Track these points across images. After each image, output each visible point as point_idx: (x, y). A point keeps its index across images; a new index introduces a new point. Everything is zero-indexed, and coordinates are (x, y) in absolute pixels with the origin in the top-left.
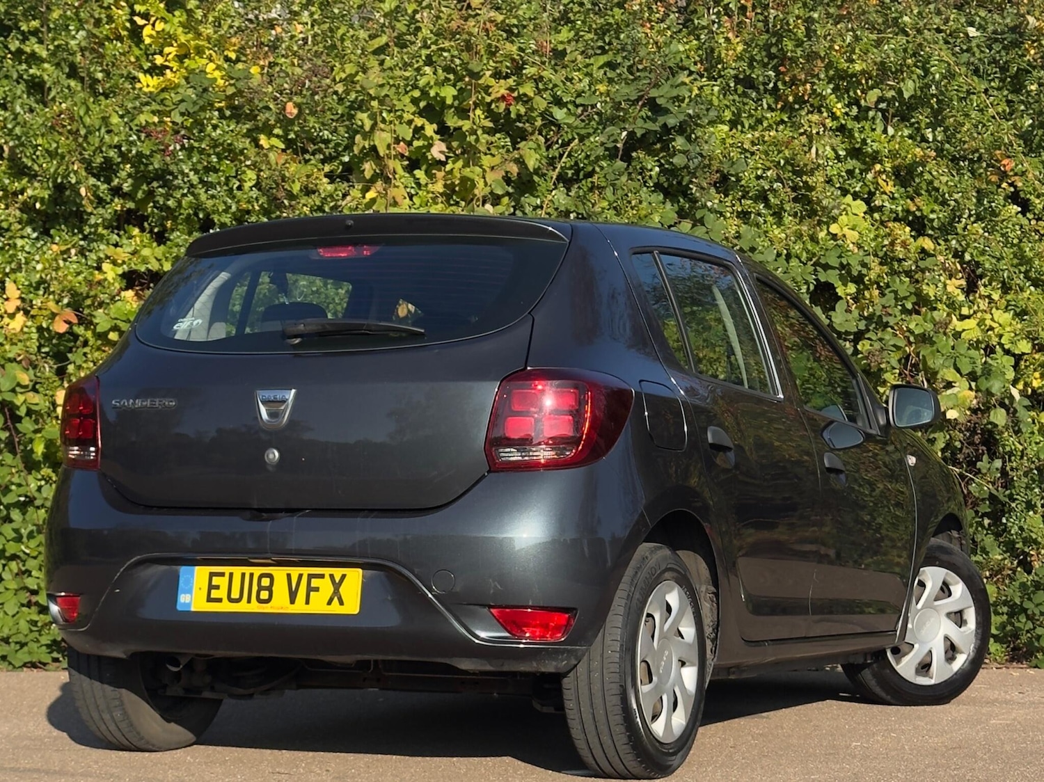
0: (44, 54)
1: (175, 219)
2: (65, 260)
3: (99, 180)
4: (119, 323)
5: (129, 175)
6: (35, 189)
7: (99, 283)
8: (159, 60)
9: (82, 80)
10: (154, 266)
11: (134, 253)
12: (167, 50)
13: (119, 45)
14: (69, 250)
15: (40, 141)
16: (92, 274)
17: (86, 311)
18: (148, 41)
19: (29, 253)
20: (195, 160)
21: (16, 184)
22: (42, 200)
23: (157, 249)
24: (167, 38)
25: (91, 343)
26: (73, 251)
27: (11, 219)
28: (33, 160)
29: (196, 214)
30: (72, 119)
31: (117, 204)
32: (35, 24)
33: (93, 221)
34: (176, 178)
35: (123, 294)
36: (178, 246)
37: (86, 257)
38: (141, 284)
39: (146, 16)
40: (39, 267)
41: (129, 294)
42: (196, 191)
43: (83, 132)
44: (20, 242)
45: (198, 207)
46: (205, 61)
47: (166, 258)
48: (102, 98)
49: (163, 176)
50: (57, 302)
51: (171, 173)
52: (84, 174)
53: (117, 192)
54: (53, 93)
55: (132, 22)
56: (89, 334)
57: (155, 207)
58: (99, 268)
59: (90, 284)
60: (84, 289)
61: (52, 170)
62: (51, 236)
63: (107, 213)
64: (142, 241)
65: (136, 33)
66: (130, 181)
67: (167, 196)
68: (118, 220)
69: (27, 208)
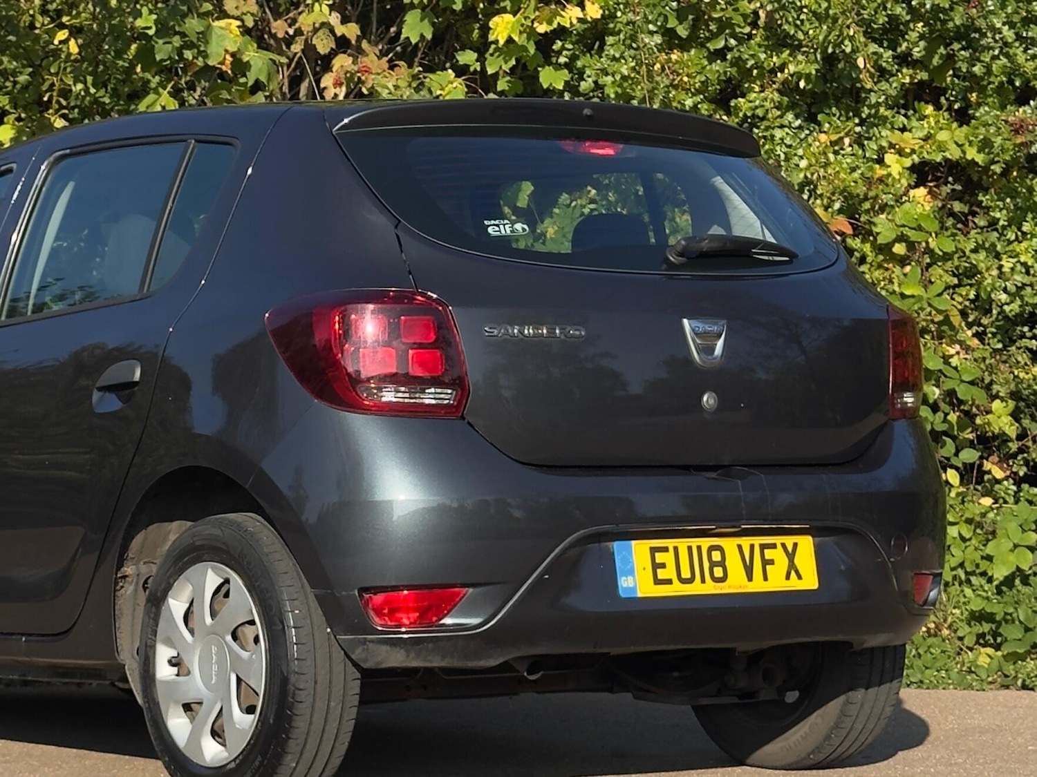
1: (982, 90)
2: (836, 153)
3: (881, 46)
4: (906, 231)
5: (922, 37)
6: (799, 63)
7: (881, 180)
10: (954, 153)
11: (926, 139)
14: (841, 139)
16: (871, 169)
17: (864, 218)
19: (789, 147)
20: (1009, 10)
21: (775, 59)
22: (808, 77)
23: (957, 132)
25: (869, 259)
26: (847, 141)
27: (768, 105)
28: (796, 26)
29: (1011, 82)
31: (906, 76)
33: (873, 99)
34: (984, 35)
35: (912, 193)
36: (986, 125)
37: (862, 146)
38: (936, 179)
40: (803, 163)
41: (921, 192)
42: (1011, 52)
44: (778, 134)
45: (1013, 72)
47: (971, 143)
49: (967, 34)
50: (826, 208)
51: (978, 30)
52: (862, 39)
53: (904, 60)
56: (867, 248)
57: (954, 75)
58: (880, 161)
59: (869, 182)
60: (861, 190)
61: (821, 38)
62: (819, 124)
63: (891, 88)
64: (937, 122)
66: (922, 44)
67: (972, 61)
68: (905, 97)
69: (788, 89)
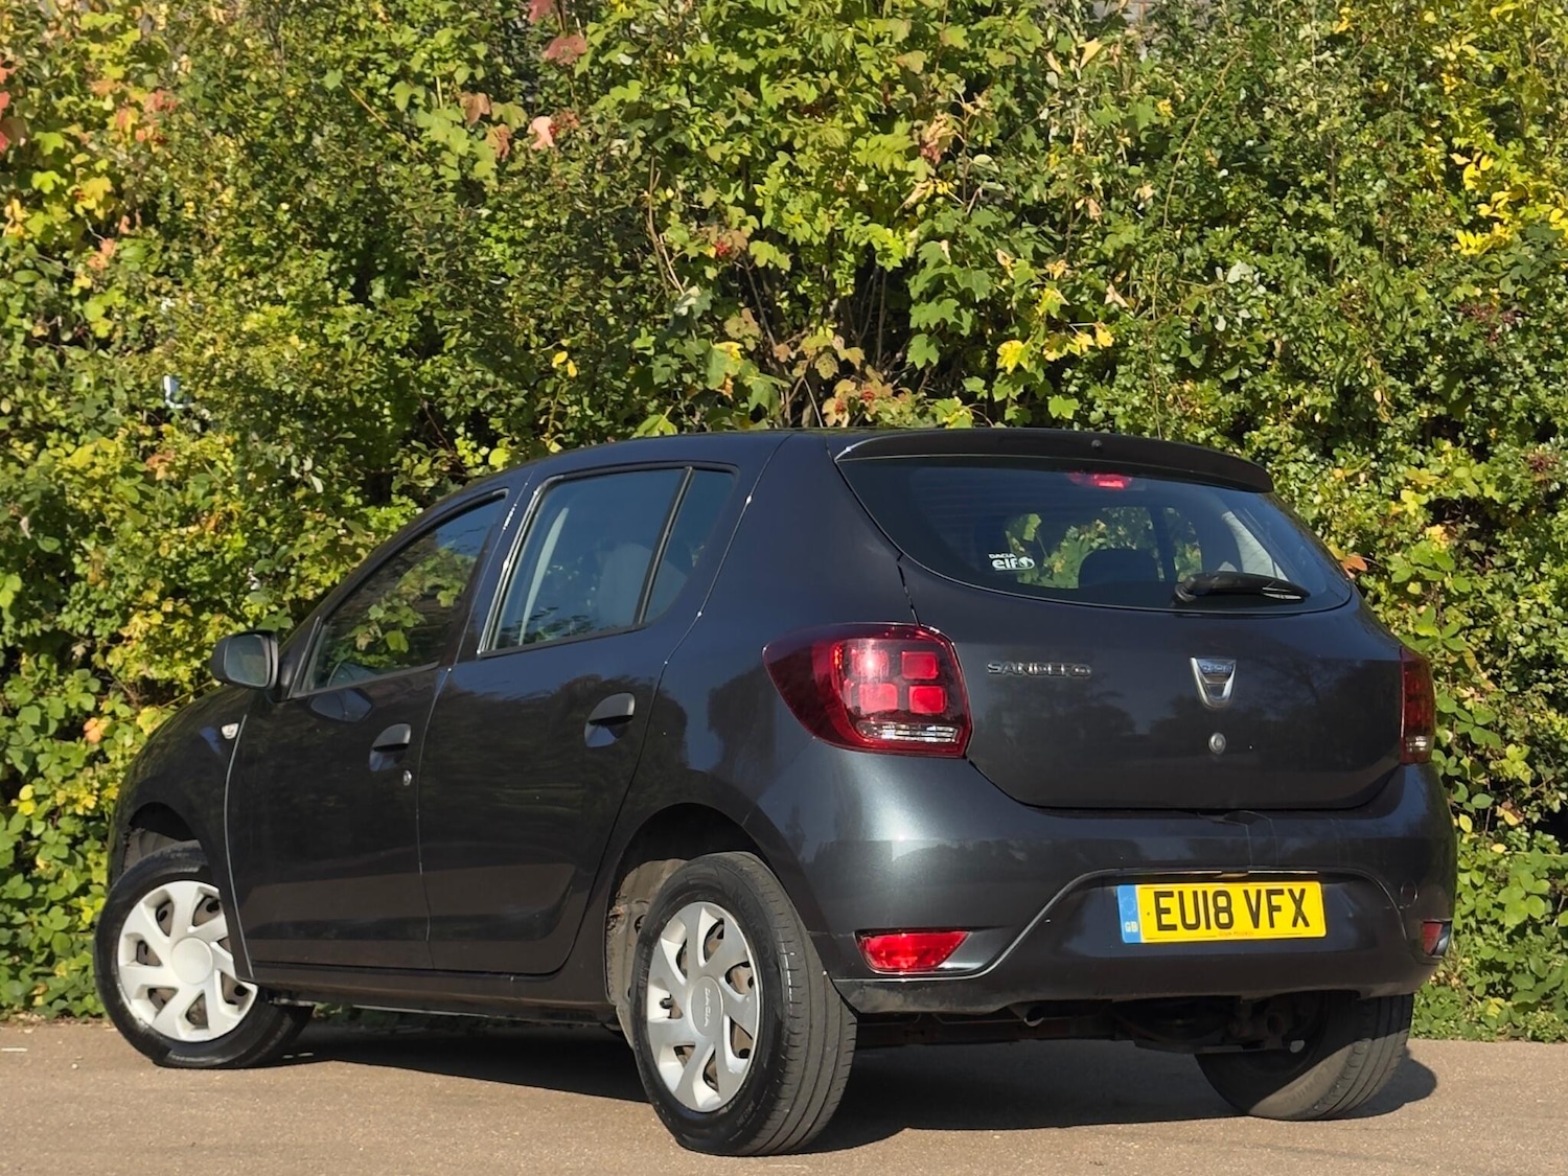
0: (1331, 215)
1: (1501, 426)
2: (1351, 489)
3: (1399, 379)
4: (1421, 570)
5: (1440, 370)
6: (1314, 395)
7: (1397, 517)
8: (1484, 210)
9: (1380, 246)
10: (1471, 491)
11: (1443, 475)
12: (1496, 196)
13: (1430, 194)
14: (1357, 474)
15: (1322, 332)
16: (1387, 506)
17: (1378, 556)
18: (1469, 185)
19: (1304, 481)
20: (1531, 344)
21: (1290, 391)
22: (1323, 410)
23: (1475, 469)
24: (1497, 180)
25: (1383, 599)
26: (1362, 476)
27: (1282, 438)
28: (1312, 357)
29: (1531, 418)
30: (1365, 299)
31: (1424, 411)
32: (1320, 176)
33: (1390, 433)
34: (1504, 369)
35: (1428, 531)
36: (1505, 462)
37: (1378, 483)
38: (1453, 517)
39: (1467, 152)
40: (1318, 499)
41: (1438, 530)
42: (1532, 387)
43: (1379, 316)
44: (1292, 468)
45: (1533, 408)
46: (1548, 208)
47: (1489, 480)
48: (1405, 268)
49: (1487, 369)
50: (1340, 546)
51: (1498, 364)
52: (1380, 372)
53: (1422, 394)
54: (1340, 267)
55: (1448, 161)
56: (1382, 587)
57: (1473, 411)
58: (1396, 498)
59: (1384, 519)
60: (1376, 527)
61: (1337, 370)
62: (1334, 458)
63: (1409, 422)
64: (1455, 458)
65: (1453, 177)
66: (1441, 377)
67: (1491, 398)
68: (1422, 432)
69: (1303, 422)
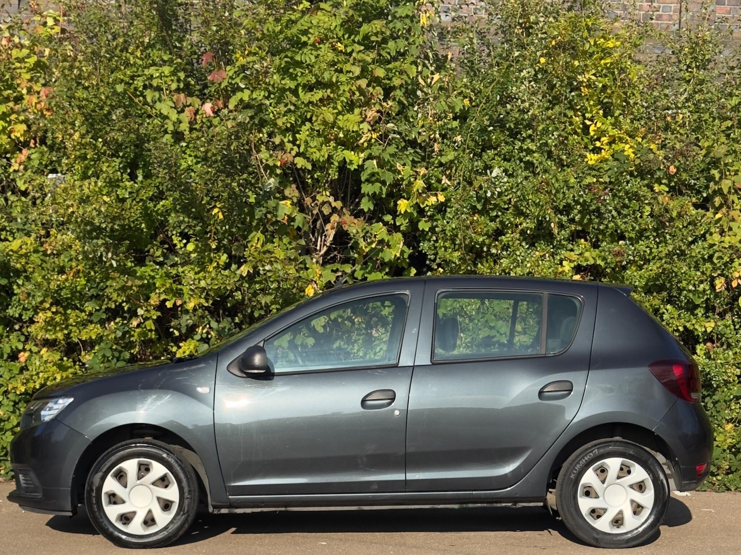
0: (534, 148)
1: (604, 234)
2: (542, 260)
3: (562, 215)
5: (579, 212)
6: (528, 222)
7: (561, 272)
8: (598, 144)
9: (555, 160)
10: (591, 262)
11: (581, 255)
12: (602, 139)
13: (576, 137)
14: (545, 255)
15: (530, 197)
16: (557, 268)
18: (592, 133)
19: (523, 257)
21: (518, 220)
22: (531, 229)
23: (593, 252)
24: (602, 133)
26: (547, 255)
27: (514, 239)
28: (527, 208)
29: (616, 231)
30: (548, 184)
31: (572, 228)
32: (530, 132)
33: (558, 238)
35: (574, 277)
36: (605, 250)
37: (553, 258)
38: (584, 271)
39: (591, 120)
40: (529, 265)
43: (554, 192)
46: (624, 144)
47: (599, 257)
48: (566, 168)
52: (554, 214)
53: (572, 221)
54: (538, 170)
55: (584, 124)
58: (561, 264)
61: (537, 213)
62: (536, 247)
63: (565, 233)
64: (586, 247)
65: (586, 128)
66: (579, 215)
67: (601, 223)
68: (572, 236)
69: (523, 233)
